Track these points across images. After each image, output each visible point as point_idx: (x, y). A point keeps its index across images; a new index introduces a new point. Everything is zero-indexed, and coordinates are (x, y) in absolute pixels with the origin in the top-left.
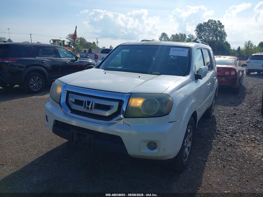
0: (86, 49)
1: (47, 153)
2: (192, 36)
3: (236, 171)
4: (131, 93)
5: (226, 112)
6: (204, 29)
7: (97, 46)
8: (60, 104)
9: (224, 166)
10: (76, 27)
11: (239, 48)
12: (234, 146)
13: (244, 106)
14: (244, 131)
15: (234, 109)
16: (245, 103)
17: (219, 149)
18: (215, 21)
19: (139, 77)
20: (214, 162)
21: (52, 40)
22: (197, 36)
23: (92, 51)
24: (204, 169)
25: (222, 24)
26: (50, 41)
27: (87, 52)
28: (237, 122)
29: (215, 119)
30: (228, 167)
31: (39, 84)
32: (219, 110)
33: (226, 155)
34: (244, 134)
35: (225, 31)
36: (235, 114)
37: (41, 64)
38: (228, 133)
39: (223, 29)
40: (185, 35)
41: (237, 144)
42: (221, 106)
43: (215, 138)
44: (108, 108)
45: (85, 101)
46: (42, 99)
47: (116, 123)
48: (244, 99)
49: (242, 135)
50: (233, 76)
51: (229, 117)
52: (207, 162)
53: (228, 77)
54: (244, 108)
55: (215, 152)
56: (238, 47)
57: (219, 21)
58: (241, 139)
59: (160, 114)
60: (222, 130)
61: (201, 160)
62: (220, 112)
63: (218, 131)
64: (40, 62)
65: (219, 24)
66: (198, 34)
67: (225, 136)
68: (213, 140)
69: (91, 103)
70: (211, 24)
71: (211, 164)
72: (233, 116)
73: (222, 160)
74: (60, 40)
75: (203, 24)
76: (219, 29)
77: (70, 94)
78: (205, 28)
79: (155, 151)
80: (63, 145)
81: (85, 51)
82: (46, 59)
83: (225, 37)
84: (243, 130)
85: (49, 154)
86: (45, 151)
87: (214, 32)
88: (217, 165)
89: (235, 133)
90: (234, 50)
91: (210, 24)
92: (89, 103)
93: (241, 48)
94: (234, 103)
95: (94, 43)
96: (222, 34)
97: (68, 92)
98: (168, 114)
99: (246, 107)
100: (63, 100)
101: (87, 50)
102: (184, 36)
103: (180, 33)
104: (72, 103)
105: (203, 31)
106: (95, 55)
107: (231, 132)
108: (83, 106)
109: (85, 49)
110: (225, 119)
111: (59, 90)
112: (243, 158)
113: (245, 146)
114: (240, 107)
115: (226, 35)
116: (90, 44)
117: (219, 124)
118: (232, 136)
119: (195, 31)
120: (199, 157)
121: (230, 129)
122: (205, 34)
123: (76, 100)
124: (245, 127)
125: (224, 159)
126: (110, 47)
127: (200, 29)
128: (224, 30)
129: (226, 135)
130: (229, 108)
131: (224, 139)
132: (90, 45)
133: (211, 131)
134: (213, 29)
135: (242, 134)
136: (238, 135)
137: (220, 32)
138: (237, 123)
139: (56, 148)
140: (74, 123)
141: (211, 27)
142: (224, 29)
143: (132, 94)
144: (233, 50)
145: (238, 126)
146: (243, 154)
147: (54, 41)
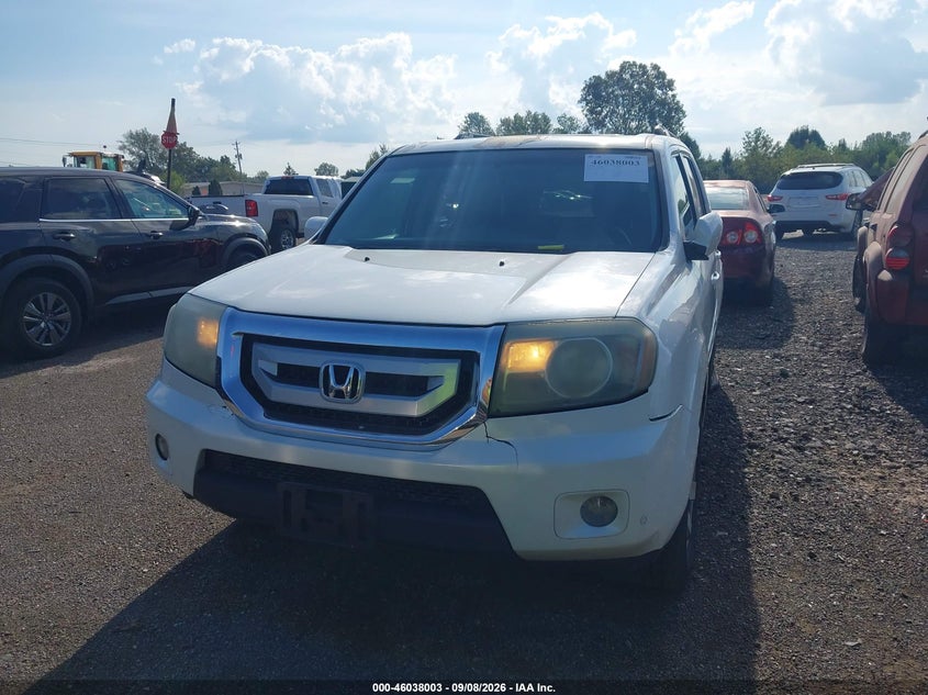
0: (200, 185)
1: (161, 582)
2: (571, 119)
3: (855, 568)
4: (506, 324)
5: (753, 369)
6: (608, 95)
7: (237, 169)
8: (218, 387)
9: (812, 556)
10: (173, 101)
11: (727, 153)
12: (819, 480)
13: (801, 343)
14: (833, 427)
15: (776, 356)
16: (803, 334)
17: (775, 496)
18: (643, 67)
19: (502, 264)
20: (774, 545)
21: (72, 155)
22: (589, 119)
23: (222, 188)
24: (749, 572)
25: (668, 77)
26: (64, 160)
27: (205, 192)
28: (800, 400)
29: (726, 397)
30: (825, 555)
31: (60, 322)
32: (728, 366)
33: (803, 515)
34: (835, 438)
35: (678, 98)
36: (784, 374)
37: (61, 244)
38: (786, 440)
39: (670, 93)
40: (546, 120)
41: (824, 473)
42: (730, 351)
43: (748, 462)
44: (418, 387)
45: (327, 368)
46: (81, 376)
47: (457, 439)
48: (794, 320)
49: (829, 441)
50: (750, 245)
51: (768, 384)
52: (750, 546)
53: (736, 251)
54: (804, 351)
55: (765, 508)
56: (724, 151)
57: (656, 67)
58: (831, 456)
59: (620, 393)
60: (761, 430)
61: (729, 541)
62: (734, 372)
63: (751, 435)
64: (59, 238)
65: (657, 77)
66: (591, 111)
67: (780, 452)
68: (744, 467)
69: (351, 375)
70: (631, 75)
71: (767, 552)
72: (779, 381)
73: (796, 535)
74: (102, 155)
75: (603, 76)
76: (659, 92)
77: (257, 348)
78: (613, 91)
79: (612, 528)
80: (214, 543)
81: (196, 192)
82: (75, 224)
83: (680, 119)
84: (826, 424)
85: (169, 583)
86: (150, 572)
87: (644, 104)
88: (789, 554)
89: (807, 438)
90: (710, 161)
91: (628, 76)
92: (341, 373)
93: (732, 153)
94: (768, 336)
95: (225, 160)
96: (670, 110)
97: (249, 341)
98: (647, 391)
99: (810, 348)
100: (231, 370)
101: (204, 186)
102: (541, 122)
103: (529, 113)
104: (269, 380)
105: (607, 102)
106: (248, 203)
107: (793, 436)
108: (318, 387)
109: (194, 185)
110: (758, 393)
111: (209, 334)
112: (863, 518)
113: (853, 479)
114: (789, 349)
115: (683, 113)
116: (211, 163)
117: (746, 413)
118: (799, 448)
119: (580, 102)
120: (720, 533)
121: (787, 426)
122: (613, 112)
123: (281, 366)
124: (830, 413)
125: (802, 530)
126: (286, 173)
127: (597, 96)
128: (674, 96)
129: (780, 447)
130: (756, 354)
131: (780, 463)
132: (213, 169)
133: (725, 439)
134: (638, 94)
135: (831, 439)
136: (819, 444)
137: (663, 103)
138: (802, 403)
139: (193, 557)
140: (289, 453)
141: (632, 88)
142: (674, 92)
143: (510, 327)
144: (707, 162)
145: (807, 414)
146: (857, 505)
147: (81, 158)
